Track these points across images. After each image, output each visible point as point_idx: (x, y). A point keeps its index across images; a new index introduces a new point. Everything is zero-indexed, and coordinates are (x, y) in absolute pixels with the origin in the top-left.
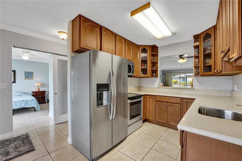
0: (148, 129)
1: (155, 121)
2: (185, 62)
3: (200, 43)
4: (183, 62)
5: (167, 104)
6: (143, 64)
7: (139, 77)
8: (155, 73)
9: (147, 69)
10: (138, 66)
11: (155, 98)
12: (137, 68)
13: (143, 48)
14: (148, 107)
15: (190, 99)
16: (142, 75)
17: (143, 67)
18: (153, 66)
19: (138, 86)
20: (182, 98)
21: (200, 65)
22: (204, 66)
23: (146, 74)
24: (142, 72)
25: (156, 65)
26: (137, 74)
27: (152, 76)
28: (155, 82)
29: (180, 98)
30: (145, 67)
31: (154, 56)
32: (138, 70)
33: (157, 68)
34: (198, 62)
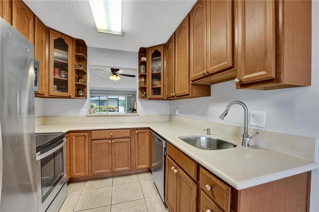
0: (81, 198)
1: (89, 175)
2: (118, 80)
3: (148, 59)
4: (116, 80)
5: (112, 141)
6: (57, 69)
7: (48, 96)
8: (83, 90)
9: (67, 80)
10: (47, 72)
11: (90, 136)
12: (44, 74)
13: (58, 38)
14: (74, 155)
15: (140, 129)
16: (56, 92)
17: (57, 77)
18: (78, 78)
19: (43, 115)
20: (131, 129)
21: (147, 86)
22: (152, 88)
23: (66, 90)
24: (55, 86)
25: (84, 77)
26: (44, 90)
27: (78, 96)
28: (81, 107)
29: (130, 130)
30: (61, 77)
31: (80, 60)
32: (45, 81)
33: (86, 81)
34: (144, 81)
